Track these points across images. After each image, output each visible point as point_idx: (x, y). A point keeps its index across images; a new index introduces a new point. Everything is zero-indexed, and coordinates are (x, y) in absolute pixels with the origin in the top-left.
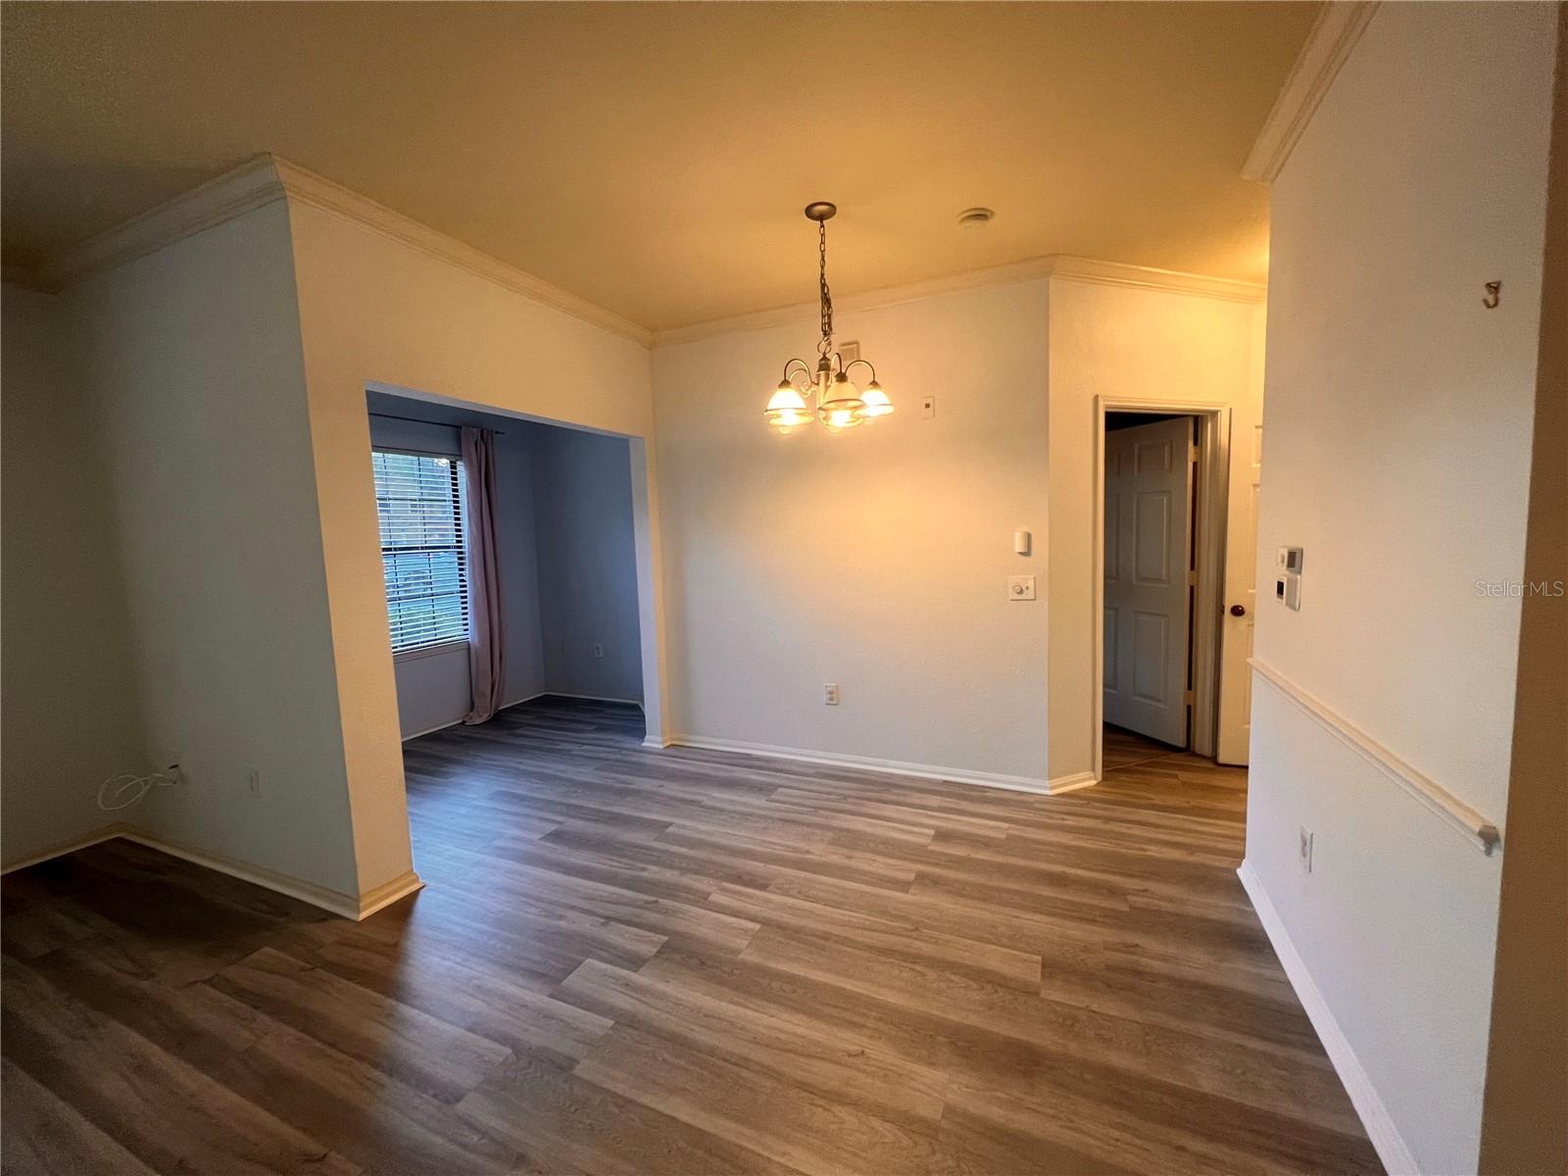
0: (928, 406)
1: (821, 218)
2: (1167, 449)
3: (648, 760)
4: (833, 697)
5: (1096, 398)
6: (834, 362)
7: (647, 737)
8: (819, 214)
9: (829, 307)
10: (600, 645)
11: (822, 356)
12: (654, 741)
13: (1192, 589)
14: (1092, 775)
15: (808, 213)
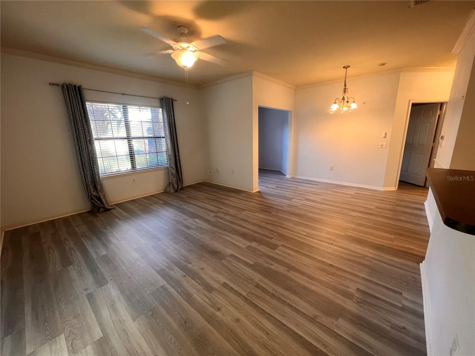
0: (364, 103)
2: (432, 112)
3: (288, 179)
4: (332, 169)
5: (410, 101)
6: (346, 98)
8: (346, 67)
9: (346, 86)
10: (272, 158)
11: (343, 97)
12: (288, 176)
13: (433, 147)
14: (395, 188)
15: (344, 67)
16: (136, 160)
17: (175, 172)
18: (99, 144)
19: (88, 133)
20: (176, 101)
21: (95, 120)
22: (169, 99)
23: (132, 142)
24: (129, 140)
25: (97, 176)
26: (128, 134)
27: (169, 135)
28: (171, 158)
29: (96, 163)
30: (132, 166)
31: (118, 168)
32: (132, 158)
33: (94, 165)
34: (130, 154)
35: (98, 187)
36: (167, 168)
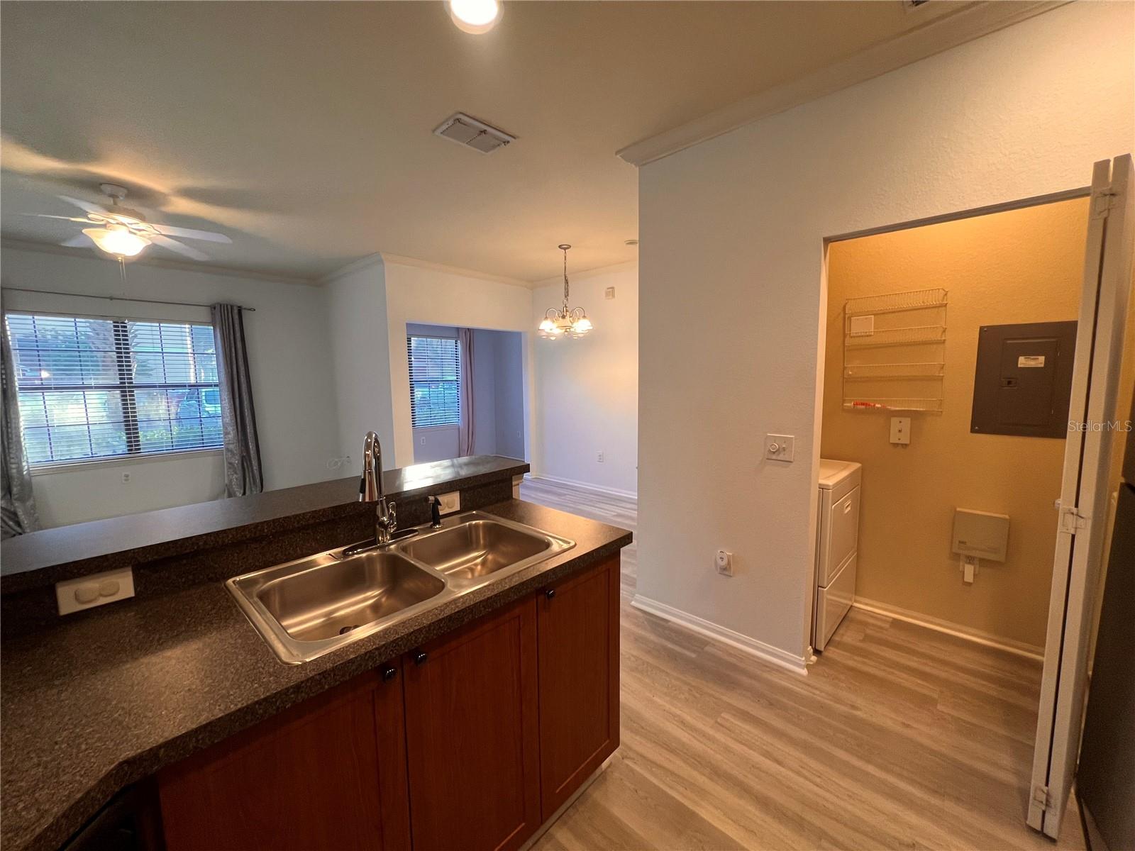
1: (565, 249)
9: (568, 285)
11: (563, 306)
15: (560, 247)
16: (141, 434)
17: (236, 461)
18: (42, 398)
19: (4, 377)
20: (250, 310)
21: (38, 351)
22: (232, 307)
23: (133, 395)
24: (125, 392)
25: (13, 466)
26: (124, 379)
27: (227, 381)
28: (230, 429)
29: (14, 439)
30: (129, 446)
31: (89, 450)
32: (130, 429)
33: (8, 443)
34: (125, 421)
35: (15, 490)
36: (220, 453)
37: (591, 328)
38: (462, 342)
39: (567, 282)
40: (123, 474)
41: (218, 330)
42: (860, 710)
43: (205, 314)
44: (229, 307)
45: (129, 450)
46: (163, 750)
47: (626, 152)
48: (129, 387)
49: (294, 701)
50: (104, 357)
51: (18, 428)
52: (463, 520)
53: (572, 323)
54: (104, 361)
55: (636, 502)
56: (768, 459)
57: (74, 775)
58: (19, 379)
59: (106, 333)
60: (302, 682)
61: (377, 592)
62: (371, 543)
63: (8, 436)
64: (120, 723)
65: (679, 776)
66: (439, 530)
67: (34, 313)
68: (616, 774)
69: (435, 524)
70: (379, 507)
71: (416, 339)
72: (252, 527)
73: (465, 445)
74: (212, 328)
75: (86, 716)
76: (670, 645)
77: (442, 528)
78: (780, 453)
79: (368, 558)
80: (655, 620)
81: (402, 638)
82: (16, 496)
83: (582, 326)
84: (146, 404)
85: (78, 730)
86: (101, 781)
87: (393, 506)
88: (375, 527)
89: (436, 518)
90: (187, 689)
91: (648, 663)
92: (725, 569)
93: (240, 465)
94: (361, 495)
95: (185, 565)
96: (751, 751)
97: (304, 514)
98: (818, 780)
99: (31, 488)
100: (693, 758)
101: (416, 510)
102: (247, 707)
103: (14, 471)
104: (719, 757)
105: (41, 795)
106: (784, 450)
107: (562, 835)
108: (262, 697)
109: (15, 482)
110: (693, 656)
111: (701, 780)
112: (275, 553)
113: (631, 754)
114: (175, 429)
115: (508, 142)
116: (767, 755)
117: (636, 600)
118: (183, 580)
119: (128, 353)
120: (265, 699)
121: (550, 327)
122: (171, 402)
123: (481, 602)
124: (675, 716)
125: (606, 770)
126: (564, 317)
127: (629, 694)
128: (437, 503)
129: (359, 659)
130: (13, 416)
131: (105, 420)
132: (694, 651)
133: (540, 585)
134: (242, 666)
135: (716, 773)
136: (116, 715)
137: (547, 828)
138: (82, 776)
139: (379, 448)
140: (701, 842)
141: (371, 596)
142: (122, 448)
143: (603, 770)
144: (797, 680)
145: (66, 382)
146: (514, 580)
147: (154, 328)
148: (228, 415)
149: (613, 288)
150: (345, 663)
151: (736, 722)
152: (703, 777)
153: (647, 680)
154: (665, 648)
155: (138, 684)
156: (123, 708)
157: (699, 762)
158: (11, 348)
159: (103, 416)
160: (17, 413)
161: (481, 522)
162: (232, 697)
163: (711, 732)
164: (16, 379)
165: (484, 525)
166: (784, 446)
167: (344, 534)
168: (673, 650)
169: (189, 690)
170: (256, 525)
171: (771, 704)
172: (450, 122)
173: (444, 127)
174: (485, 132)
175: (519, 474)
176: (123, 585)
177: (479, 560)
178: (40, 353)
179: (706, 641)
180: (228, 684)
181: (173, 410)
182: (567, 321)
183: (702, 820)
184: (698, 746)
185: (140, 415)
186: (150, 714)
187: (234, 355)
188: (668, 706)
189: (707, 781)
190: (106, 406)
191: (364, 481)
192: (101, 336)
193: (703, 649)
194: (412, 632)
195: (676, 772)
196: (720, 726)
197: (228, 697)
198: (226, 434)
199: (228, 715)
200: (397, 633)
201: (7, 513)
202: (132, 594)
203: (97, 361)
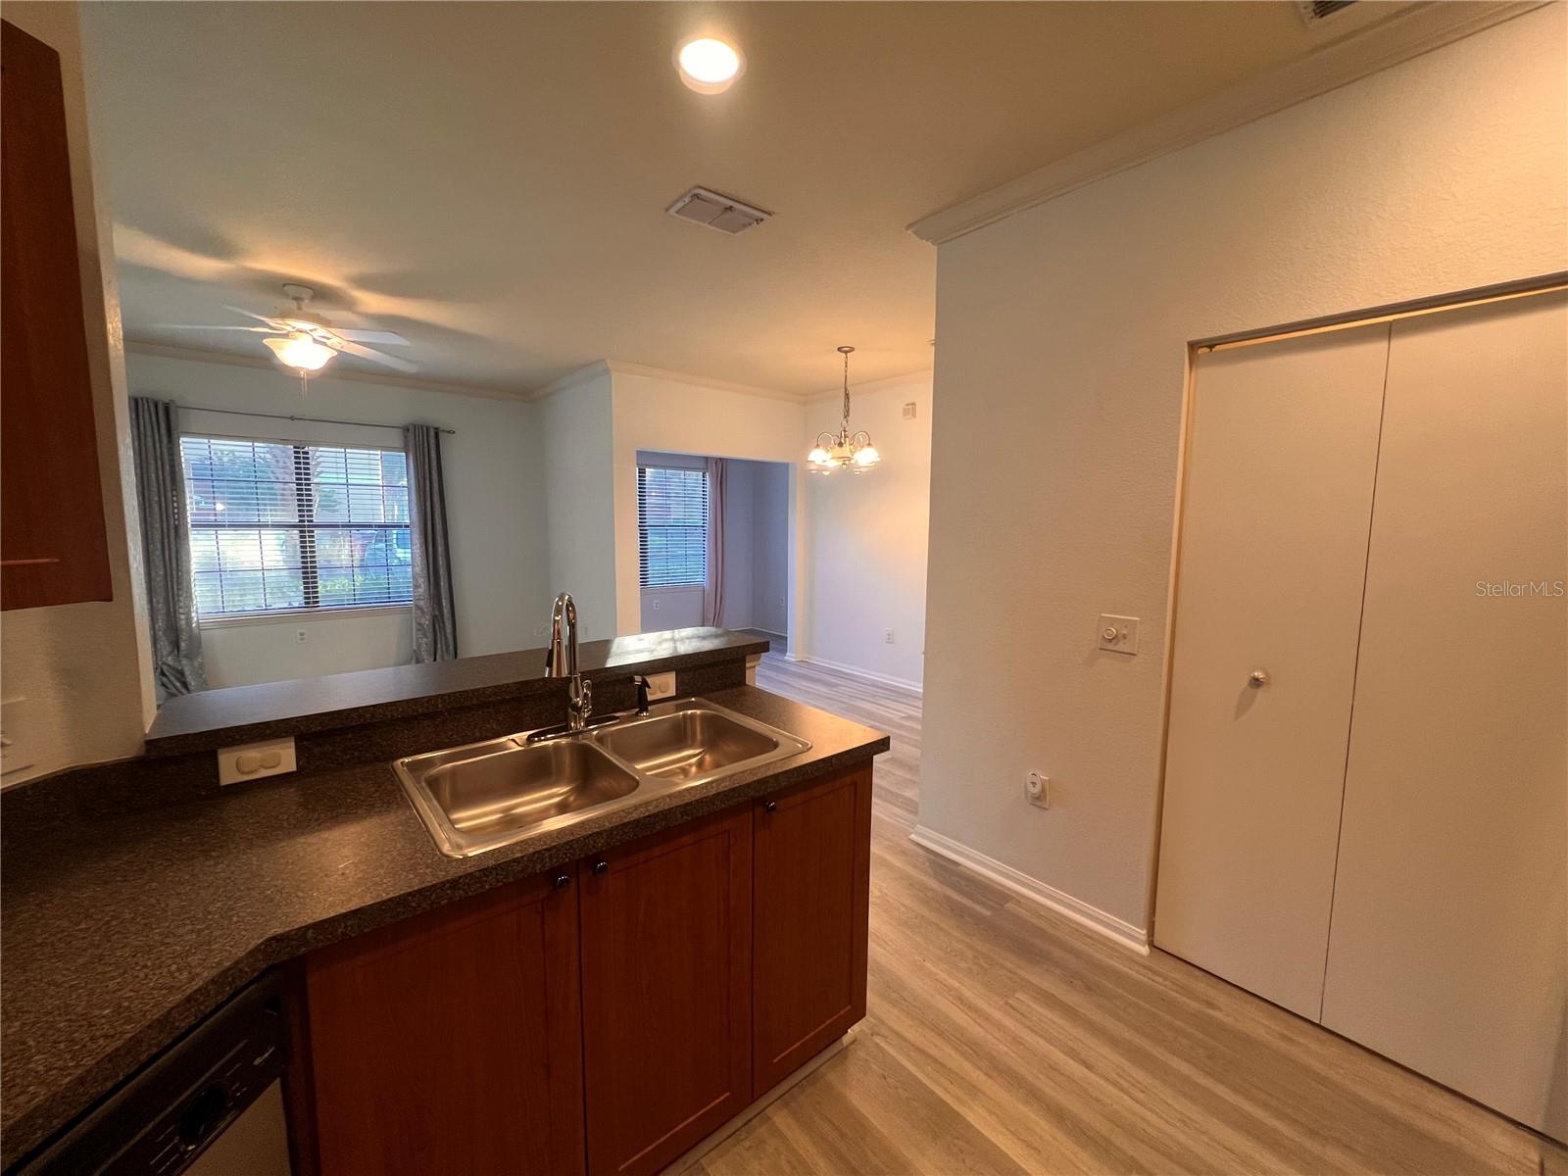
1: (846, 352)
3: (787, 666)
7: (788, 654)
8: (844, 351)
9: (848, 401)
11: (843, 429)
12: (790, 656)
15: (839, 349)
16: (320, 583)
17: (426, 621)
18: (214, 537)
19: (176, 511)
20: (449, 432)
21: (213, 481)
22: (428, 429)
23: (313, 536)
24: (304, 532)
25: (182, 617)
26: (304, 516)
27: (419, 521)
28: (421, 581)
29: (185, 584)
30: (306, 598)
31: (263, 601)
32: (308, 578)
33: (178, 589)
34: (303, 568)
35: (183, 645)
36: (408, 610)
37: (878, 459)
38: (711, 476)
39: (847, 395)
40: (299, 631)
41: (411, 457)
42: (1221, 1010)
43: (396, 437)
44: (425, 429)
45: (306, 603)
46: (311, 931)
47: (921, 226)
48: (309, 526)
49: (450, 899)
50: (284, 489)
51: (188, 572)
52: (679, 708)
53: (852, 453)
54: (282, 495)
55: (921, 697)
56: (1101, 649)
57: (224, 945)
58: (192, 514)
59: (286, 460)
60: (460, 877)
61: (565, 789)
62: (562, 729)
63: (177, 581)
64: (271, 901)
65: (944, 1066)
66: (645, 720)
67: (209, 436)
68: (861, 1054)
69: (641, 711)
70: (573, 685)
71: (652, 470)
72: (425, 700)
73: (711, 614)
74: (404, 454)
75: (239, 890)
76: (955, 896)
77: (648, 717)
78: (1119, 641)
79: (556, 747)
80: (940, 861)
81: (578, 840)
82: (184, 652)
83: (866, 457)
84: (327, 546)
85: (230, 903)
86: (250, 952)
87: (588, 685)
88: (567, 711)
89: (643, 704)
90: (340, 872)
91: (923, 916)
92: (1038, 798)
93: (431, 626)
94: (548, 669)
95: (350, 739)
96: (1051, 1047)
97: (484, 688)
98: (1141, 1096)
99: (200, 643)
100: (967, 1046)
101: (619, 692)
102: (399, 897)
103: (183, 622)
104: (1003, 1048)
105: (194, 960)
106: (1125, 638)
107: (781, 1119)
108: (416, 888)
109: (184, 637)
110: (987, 913)
111: (976, 1075)
112: (450, 733)
113: (883, 1031)
114: (359, 579)
115: (762, 220)
116: (1073, 1054)
117: (917, 833)
118: (348, 757)
119: (309, 485)
120: (419, 891)
121: (821, 458)
122: (355, 545)
123: (677, 807)
124: (951, 989)
125: (847, 1047)
126: (840, 444)
127: (892, 954)
128: (645, 684)
129: (525, 859)
130: (184, 558)
131: (281, 565)
132: (990, 908)
133: (757, 794)
134: (399, 854)
135: (997, 1068)
136: (269, 892)
137: (763, 1107)
138: (231, 946)
139: (575, 613)
140: (962, 1152)
141: (559, 792)
142: (298, 600)
143: (845, 1045)
144: (1132, 960)
145: (242, 519)
146: (723, 785)
147: (339, 455)
148: (419, 563)
149: (913, 404)
150: (509, 861)
151: (1034, 1006)
152: (978, 1072)
153: (918, 939)
154: (948, 898)
155: (292, 863)
156: (276, 886)
157: (974, 1050)
158: (185, 477)
159: (279, 561)
160: (188, 554)
161: (698, 712)
162: (385, 886)
163: (997, 1015)
164: (188, 514)
165: (702, 716)
166: (1124, 632)
167: (531, 717)
168: (960, 903)
169: (343, 874)
170: (430, 698)
171: (1089, 988)
172: (687, 199)
173: (680, 205)
174: (731, 208)
175: (754, 653)
176: (284, 757)
177: (694, 760)
178: (215, 483)
179: (1008, 895)
180: (382, 871)
181: (357, 556)
182: (846, 450)
183: (969, 1126)
184: (976, 1030)
185: (320, 561)
186: (300, 894)
187: (428, 488)
188: (942, 975)
189: (983, 1077)
190: (284, 548)
191: (551, 652)
192: (281, 464)
193: (1002, 906)
194: (591, 835)
195: (941, 1060)
196: (1012, 1009)
197: (381, 885)
198: (416, 587)
199: (379, 903)
200: (572, 834)
201: (174, 673)
202: (293, 768)
203: (275, 494)
